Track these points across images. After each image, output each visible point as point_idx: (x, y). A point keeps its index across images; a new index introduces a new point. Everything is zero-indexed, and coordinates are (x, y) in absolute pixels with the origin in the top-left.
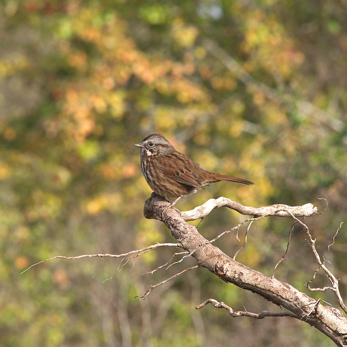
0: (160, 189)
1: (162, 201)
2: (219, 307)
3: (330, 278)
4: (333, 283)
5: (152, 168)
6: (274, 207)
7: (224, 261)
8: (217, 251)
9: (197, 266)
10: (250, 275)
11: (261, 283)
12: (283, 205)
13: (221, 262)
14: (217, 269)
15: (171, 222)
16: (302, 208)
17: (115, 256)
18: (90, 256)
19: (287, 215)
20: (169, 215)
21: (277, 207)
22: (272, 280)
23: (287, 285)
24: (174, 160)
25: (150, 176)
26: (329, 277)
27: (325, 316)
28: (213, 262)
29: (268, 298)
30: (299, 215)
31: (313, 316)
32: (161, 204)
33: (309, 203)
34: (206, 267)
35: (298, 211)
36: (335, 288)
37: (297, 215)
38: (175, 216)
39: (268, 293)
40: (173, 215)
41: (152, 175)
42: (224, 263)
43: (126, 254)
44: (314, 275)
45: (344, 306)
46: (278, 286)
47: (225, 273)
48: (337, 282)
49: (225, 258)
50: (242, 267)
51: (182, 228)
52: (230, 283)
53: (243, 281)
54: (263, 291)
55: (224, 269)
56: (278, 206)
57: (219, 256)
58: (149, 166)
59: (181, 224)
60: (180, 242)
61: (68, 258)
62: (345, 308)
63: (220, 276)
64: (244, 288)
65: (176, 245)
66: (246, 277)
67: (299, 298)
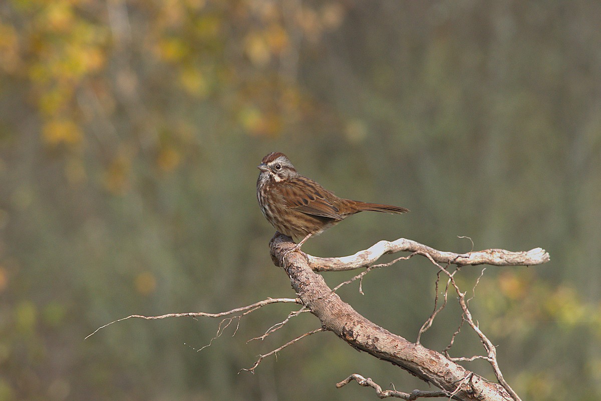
0: (285, 226)
1: (286, 243)
2: (364, 385)
3: (484, 345)
4: (488, 351)
5: (271, 202)
6: (487, 252)
7: (354, 323)
8: (347, 308)
9: (321, 329)
10: (388, 341)
11: (402, 351)
12: (500, 250)
13: (350, 323)
14: (345, 333)
15: (293, 270)
16: (528, 254)
17: (212, 315)
18: (178, 315)
19: (505, 263)
20: (291, 261)
21: (491, 253)
22: (416, 348)
23: (437, 354)
24: (300, 187)
25: (270, 212)
26: (484, 343)
27: (486, 396)
28: (341, 323)
29: (412, 372)
30: (523, 264)
31: (470, 396)
32: (283, 245)
33: (539, 248)
34: (332, 330)
35: (521, 258)
36: (491, 358)
37: (521, 264)
38: (298, 263)
39: (411, 365)
40: (296, 262)
41: (272, 211)
42: (354, 325)
43: (227, 313)
44: (452, 340)
45: (503, 382)
46: (424, 356)
47: (355, 339)
48: (495, 350)
49: (356, 318)
50: (377, 330)
51: (303, 278)
52: (364, 352)
53: (379, 349)
54: (405, 363)
55: (354, 333)
56: (492, 251)
57: (348, 315)
58: (268, 198)
59: (303, 273)
60: (299, 297)
61: (148, 318)
62: (505, 384)
63: (349, 342)
64: (381, 359)
65: (294, 300)
66: (382, 343)
67: (451, 371)
